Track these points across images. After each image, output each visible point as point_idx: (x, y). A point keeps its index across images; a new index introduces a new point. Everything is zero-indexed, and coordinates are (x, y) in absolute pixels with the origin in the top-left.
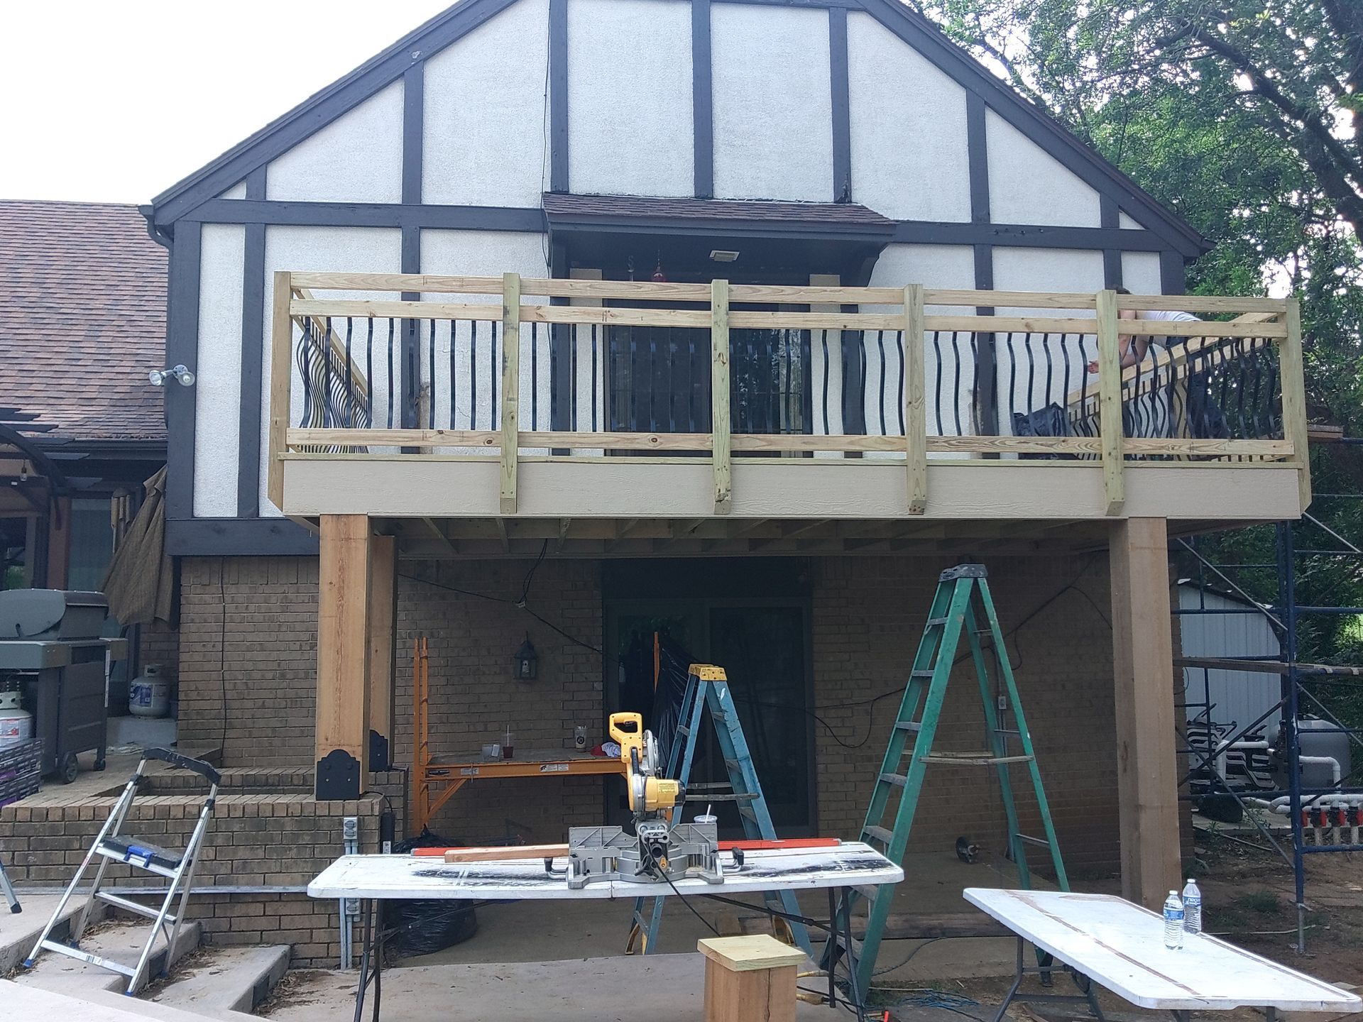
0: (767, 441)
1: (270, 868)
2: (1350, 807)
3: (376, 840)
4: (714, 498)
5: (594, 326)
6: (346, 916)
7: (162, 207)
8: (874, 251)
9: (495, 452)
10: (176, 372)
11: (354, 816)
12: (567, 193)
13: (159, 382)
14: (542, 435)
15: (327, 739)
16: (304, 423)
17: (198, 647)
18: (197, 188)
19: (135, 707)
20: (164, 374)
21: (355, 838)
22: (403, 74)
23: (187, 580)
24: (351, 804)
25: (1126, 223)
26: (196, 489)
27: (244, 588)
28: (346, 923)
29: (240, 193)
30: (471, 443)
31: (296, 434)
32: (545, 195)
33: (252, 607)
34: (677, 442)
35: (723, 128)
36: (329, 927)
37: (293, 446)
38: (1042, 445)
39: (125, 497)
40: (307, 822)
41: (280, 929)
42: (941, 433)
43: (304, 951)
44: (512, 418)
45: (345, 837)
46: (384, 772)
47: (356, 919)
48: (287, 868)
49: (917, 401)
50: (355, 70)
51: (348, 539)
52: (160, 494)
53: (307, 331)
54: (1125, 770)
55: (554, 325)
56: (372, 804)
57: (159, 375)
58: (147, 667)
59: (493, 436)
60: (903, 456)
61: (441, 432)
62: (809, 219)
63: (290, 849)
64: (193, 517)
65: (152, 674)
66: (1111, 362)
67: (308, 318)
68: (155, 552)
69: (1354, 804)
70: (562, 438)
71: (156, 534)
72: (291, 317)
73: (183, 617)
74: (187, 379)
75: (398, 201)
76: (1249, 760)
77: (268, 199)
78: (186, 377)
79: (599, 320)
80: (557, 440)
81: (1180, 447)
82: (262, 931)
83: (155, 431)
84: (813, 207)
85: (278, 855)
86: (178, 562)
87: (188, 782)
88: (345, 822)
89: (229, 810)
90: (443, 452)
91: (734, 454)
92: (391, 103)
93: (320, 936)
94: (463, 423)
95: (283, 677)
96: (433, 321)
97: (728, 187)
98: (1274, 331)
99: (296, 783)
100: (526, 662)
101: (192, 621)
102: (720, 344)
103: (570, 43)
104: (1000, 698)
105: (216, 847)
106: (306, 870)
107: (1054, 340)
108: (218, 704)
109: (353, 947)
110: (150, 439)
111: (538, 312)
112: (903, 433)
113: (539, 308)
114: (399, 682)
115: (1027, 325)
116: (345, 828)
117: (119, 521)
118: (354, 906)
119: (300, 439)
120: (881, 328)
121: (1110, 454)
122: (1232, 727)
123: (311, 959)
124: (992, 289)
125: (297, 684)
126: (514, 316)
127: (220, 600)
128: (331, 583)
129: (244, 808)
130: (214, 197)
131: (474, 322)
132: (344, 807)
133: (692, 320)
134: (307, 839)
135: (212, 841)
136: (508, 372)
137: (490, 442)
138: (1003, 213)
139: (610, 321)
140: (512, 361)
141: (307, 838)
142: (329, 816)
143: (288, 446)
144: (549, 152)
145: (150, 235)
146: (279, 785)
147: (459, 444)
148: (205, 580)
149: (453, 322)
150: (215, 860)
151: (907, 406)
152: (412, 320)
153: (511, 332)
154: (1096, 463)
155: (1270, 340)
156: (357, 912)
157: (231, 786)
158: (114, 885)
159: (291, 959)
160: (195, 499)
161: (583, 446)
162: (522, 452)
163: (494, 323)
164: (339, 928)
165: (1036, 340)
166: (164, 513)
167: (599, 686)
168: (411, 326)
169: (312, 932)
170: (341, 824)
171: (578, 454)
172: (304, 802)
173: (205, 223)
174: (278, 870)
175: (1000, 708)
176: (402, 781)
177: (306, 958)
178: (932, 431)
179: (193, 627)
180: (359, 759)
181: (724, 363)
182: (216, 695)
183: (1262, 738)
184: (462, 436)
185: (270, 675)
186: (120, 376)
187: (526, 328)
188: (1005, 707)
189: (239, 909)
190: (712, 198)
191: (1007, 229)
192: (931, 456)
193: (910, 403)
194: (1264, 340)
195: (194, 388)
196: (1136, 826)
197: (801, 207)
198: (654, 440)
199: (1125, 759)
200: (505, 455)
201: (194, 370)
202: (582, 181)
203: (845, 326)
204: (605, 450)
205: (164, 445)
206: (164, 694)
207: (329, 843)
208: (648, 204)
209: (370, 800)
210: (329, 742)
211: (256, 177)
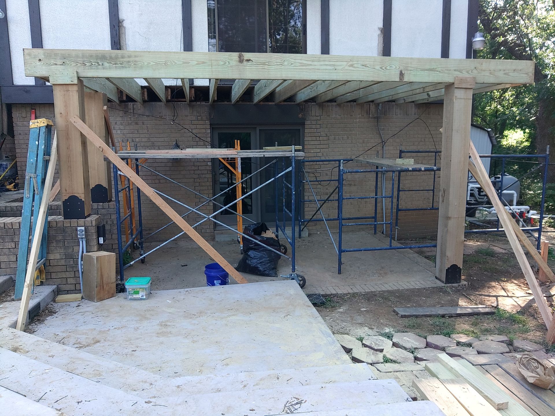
2: (521, 211)
3: (95, 237)
11: (83, 226)
15: (66, 191)
17: (24, 146)
21: (84, 237)
23: (16, 114)
24: (81, 221)
26: (13, 71)
36: (75, 277)
40: (60, 230)
43: (64, 288)
45: (79, 237)
46: (107, 203)
51: (68, 91)
54: (443, 201)
56: (92, 221)
64: (13, 84)
65: (8, 159)
69: (523, 210)
73: (15, 133)
74: (1, 15)
76: (480, 192)
86: (9, 106)
87: (13, 209)
88: (78, 229)
93: (71, 281)
101: (20, 134)
105: (15, 242)
106: (61, 252)
116: (79, 232)
122: (471, 178)
123: (68, 291)
128: (61, 114)
132: (78, 222)
135: (12, 240)
141: (61, 237)
142: (71, 226)
146: (57, 210)
148: (24, 115)
150: (15, 248)
159: (56, 292)
160: (13, 77)
169: (67, 280)
170: (77, 230)
176: (115, 207)
177: (65, 291)
179: (21, 137)
180: (84, 199)
196: (446, 226)
199: (443, 197)
201: (5, 11)
207: (72, 239)
209: (91, 219)
210: (68, 192)
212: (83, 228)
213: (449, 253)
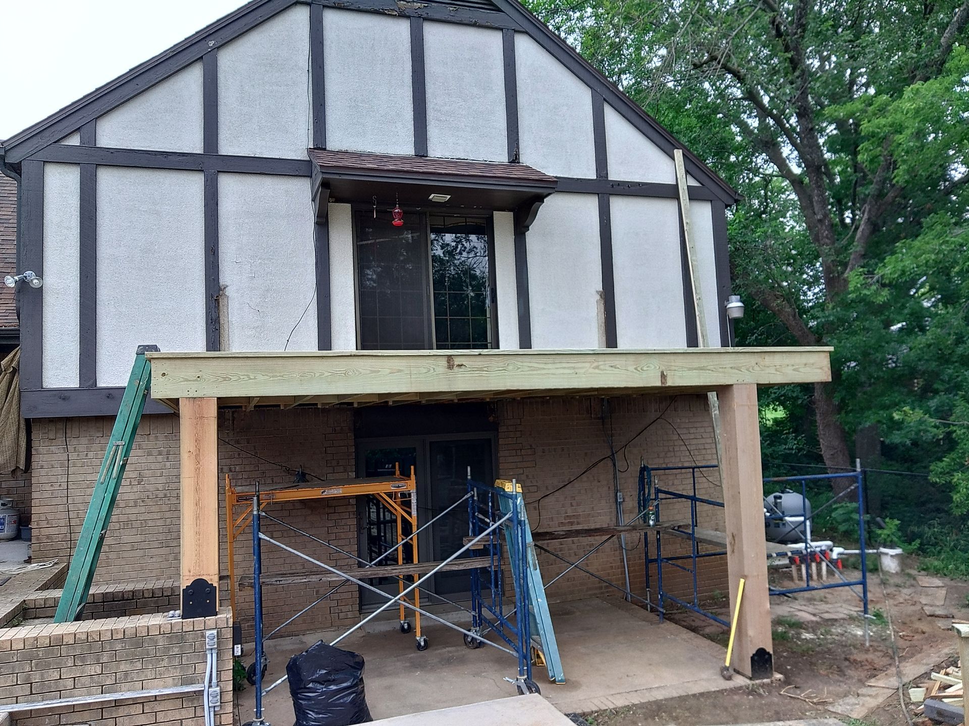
1: (146, 676)
3: (229, 645)
6: (210, 707)
7: (11, 149)
8: (540, 199)
10: (26, 277)
11: (213, 629)
12: (325, 149)
13: (13, 285)
15: (190, 572)
17: (48, 487)
18: (39, 136)
20: (16, 278)
21: (216, 646)
22: (202, 57)
23: (37, 436)
24: (211, 620)
26: (44, 367)
27: (84, 440)
28: (210, 712)
29: (75, 141)
32: (310, 151)
33: (91, 455)
35: (433, 108)
36: (196, 717)
40: (177, 638)
41: (156, 723)
45: (207, 647)
47: (216, 709)
48: (160, 674)
50: (165, 52)
51: (202, 417)
52: (16, 371)
54: (733, 551)
56: (227, 618)
57: (12, 280)
64: (41, 387)
68: (13, 416)
69: (823, 548)
71: (14, 402)
73: (34, 465)
74: (36, 282)
75: (201, 151)
77: (98, 146)
82: (142, 725)
84: (496, 165)
85: (153, 666)
86: (29, 424)
88: (207, 635)
89: (112, 634)
92: (193, 78)
97: (437, 149)
101: (41, 468)
103: (325, 43)
104: (618, 494)
108: (65, 530)
116: (207, 640)
118: (216, 699)
125: (128, 511)
127: (64, 451)
128: (190, 452)
129: (124, 632)
130: (55, 142)
132: (204, 622)
134: (176, 650)
135: (98, 660)
138: (616, 173)
141: (177, 650)
142: (194, 631)
144: (311, 120)
148: (52, 436)
150: (102, 674)
156: (219, 704)
158: (17, 703)
160: (44, 374)
164: (204, 717)
166: (18, 386)
167: (353, 502)
169: (182, 722)
170: (203, 636)
172: (173, 621)
173: (47, 162)
174: (154, 677)
175: (619, 501)
179: (43, 472)
180: (215, 585)
182: (62, 522)
188: (622, 500)
189: (122, 711)
190: (426, 157)
191: (619, 183)
195: (41, 290)
197: (490, 165)
199: (733, 545)
201: (40, 274)
202: (336, 141)
205: (17, 332)
206: (15, 522)
207: (194, 652)
208: (385, 160)
209: (225, 615)
210: (191, 574)
211: (88, 129)
212: (215, 632)
213: (751, 632)
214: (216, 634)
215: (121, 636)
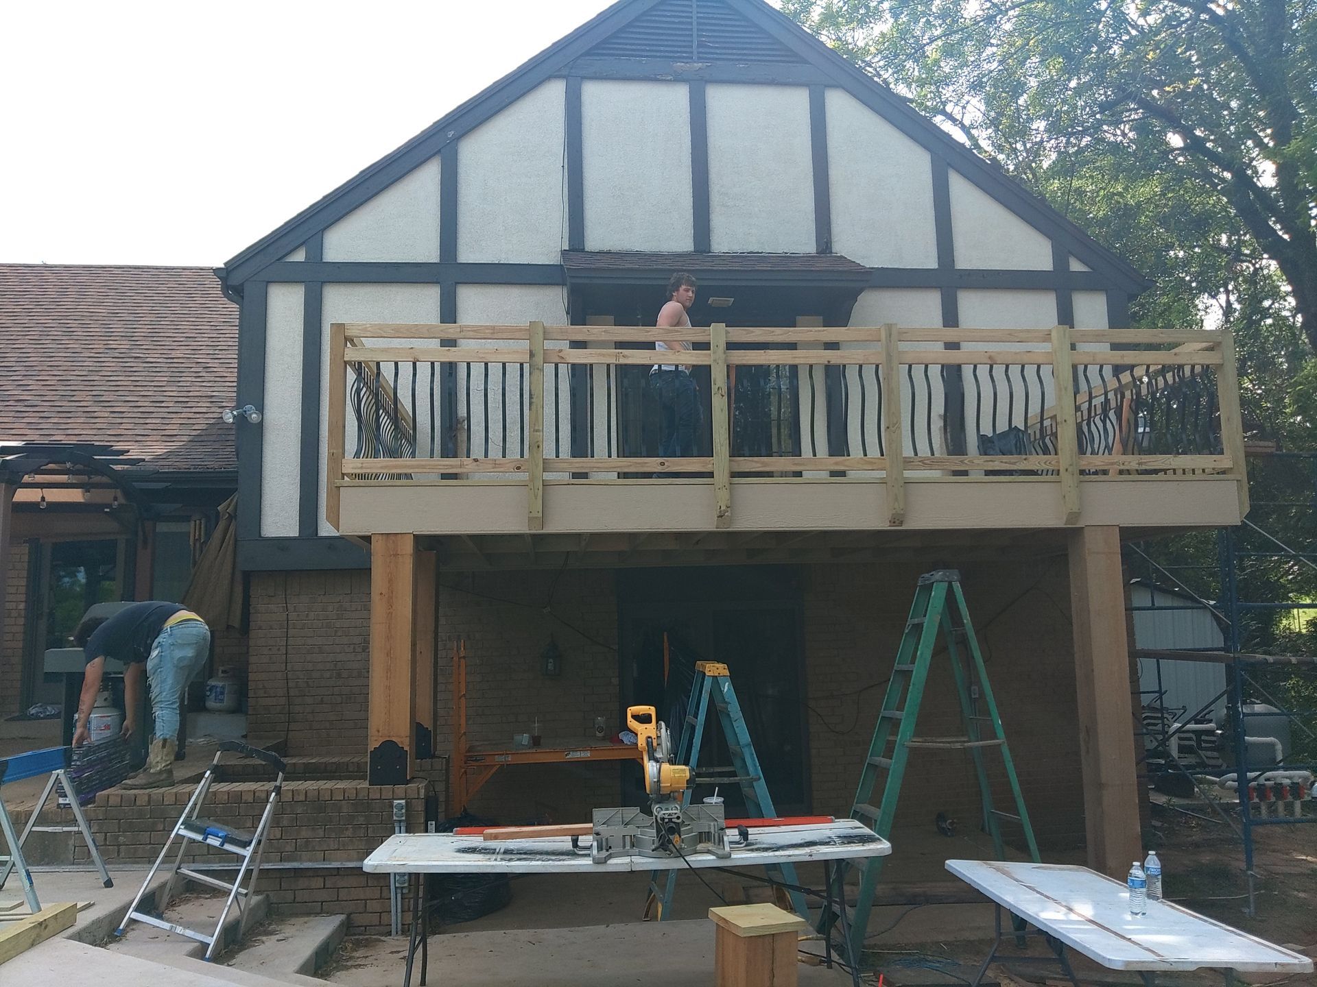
0: (763, 463)
1: (329, 846)
2: (1293, 783)
3: (422, 820)
4: (716, 513)
5: (608, 365)
6: (396, 888)
7: (233, 269)
8: (853, 296)
9: (523, 476)
10: (245, 411)
11: (403, 799)
12: (583, 250)
13: (231, 420)
14: (564, 461)
15: (378, 731)
16: (357, 455)
17: (265, 651)
18: (262, 253)
19: (211, 704)
20: (235, 413)
21: (404, 818)
22: (439, 151)
23: (256, 592)
24: (400, 789)
25: (1076, 266)
26: (263, 513)
27: (305, 599)
28: (396, 894)
29: (300, 256)
30: (502, 470)
31: (351, 464)
32: (564, 253)
33: (312, 615)
34: (682, 465)
35: (718, 192)
36: (381, 898)
37: (347, 475)
38: (1006, 463)
39: (200, 520)
40: (362, 805)
41: (338, 900)
42: (916, 454)
43: (359, 919)
44: (538, 447)
45: (395, 818)
46: (428, 759)
47: (405, 891)
48: (344, 845)
49: (894, 426)
50: (399, 148)
51: (396, 555)
52: (232, 517)
53: (359, 374)
54: (1088, 752)
55: (573, 365)
56: (419, 788)
57: (230, 414)
58: (221, 668)
59: (522, 463)
60: (883, 474)
61: (476, 460)
62: (795, 268)
63: (347, 829)
64: (260, 536)
65: (226, 675)
66: (1066, 389)
67: (360, 363)
68: (228, 568)
69: (1299, 780)
70: (580, 464)
71: (228, 554)
72: (346, 363)
73: (252, 624)
74: (255, 417)
75: (436, 260)
76: (1199, 741)
77: (324, 261)
78: (254, 415)
79: (612, 361)
80: (577, 465)
81: (1130, 462)
82: (322, 902)
83: (227, 463)
84: (798, 257)
85: (336, 835)
86: (248, 577)
87: (257, 770)
88: (395, 805)
89: (293, 795)
90: (477, 478)
91: (734, 475)
92: (428, 179)
93: (372, 906)
94: (496, 452)
95: (339, 676)
96: (468, 364)
97: (723, 242)
98: (1212, 359)
99: (351, 769)
100: (551, 660)
101: (260, 628)
102: (719, 378)
103: (584, 121)
104: (973, 688)
105: (282, 827)
106: (360, 847)
107: (1015, 371)
108: (283, 701)
109: (402, 916)
110: (223, 469)
111: (560, 354)
112: (882, 455)
113: (561, 351)
114: (440, 679)
115: (990, 358)
116: (395, 810)
117: (195, 540)
118: (402, 879)
119: (353, 468)
120: (861, 362)
121: (1067, 470)
122: (1183, 711)
123: (366, 927)
124: (958, 327)
125: (351, 682)
126: (539, 359)
127: (284, 610)
128: (381, 594)
129: (306, 793)
130: (279, 260)
131: (504, 365)
132: (393, 790)
133: (694, 358)
134: (361, 820)
135: (278, 823)
136: (534, 407)
137: (518, 468)
138: (966, 259)
139: (622, 361)
140: (537, 397)
141: (363, 819)
142: (380, 799)
143: (343, 475)
144: (566, 216)
145: (223, 294)
146: (335, 772)
147: (492, 470)
148: (271, 592)
149: (486, 364)
150: (281, 839)
151: (886, 430)
152: (450, 363)
153: (536, 373)
154: (1054, 478)
155: (1208, 366)
156: (406, 885)
157: (294, 773)
158: (193, 863)
159: (347, 928)
160: (263, 521)
161: (600, 470)
162: (548, 476)
163: (522, 365)
164: (390, 899)
165: (999, 371)
166: (235, 534)
167: (615, 681)
168: (450, 369)
169: (366, 903)
170: (391, 806)
171: (595, 477)
172: (358, 787)
173: (269, 282)
174: (336, 847)
175: (973, 697)
176: (444, 767)
177: (362, 926)
178: (908, 452)
179: (261, 633)
180: (407, 748)
181: (723, 396)
182: (280, 693)
183: (1210, 721)
184: (495, 464)
185: (327, 675)
186: (198, 416)
187: (549, 369)
188: (977, 696)
189: (303, 883)
190: (710, 252)
191: (971, 273)
192: (907, 474)
193: (888, 428)
194: (1203, 366)
195: (261, 425)
196: (1099, 802)
197: (787, 258)
198: (662, 464)
199: (1087, 742)
200: (533, 479)
201: (261, 409)
202: (598, 238)
203: (829, 362)
204: (619, 473)
205: (235, 475)
206: (235, 692)
207: (381, 823)
208: (654, 259)
209: (416, 785)
210: (380, 734)
211: (315, 243)
214: (404, 804)
215: (302, 798)
